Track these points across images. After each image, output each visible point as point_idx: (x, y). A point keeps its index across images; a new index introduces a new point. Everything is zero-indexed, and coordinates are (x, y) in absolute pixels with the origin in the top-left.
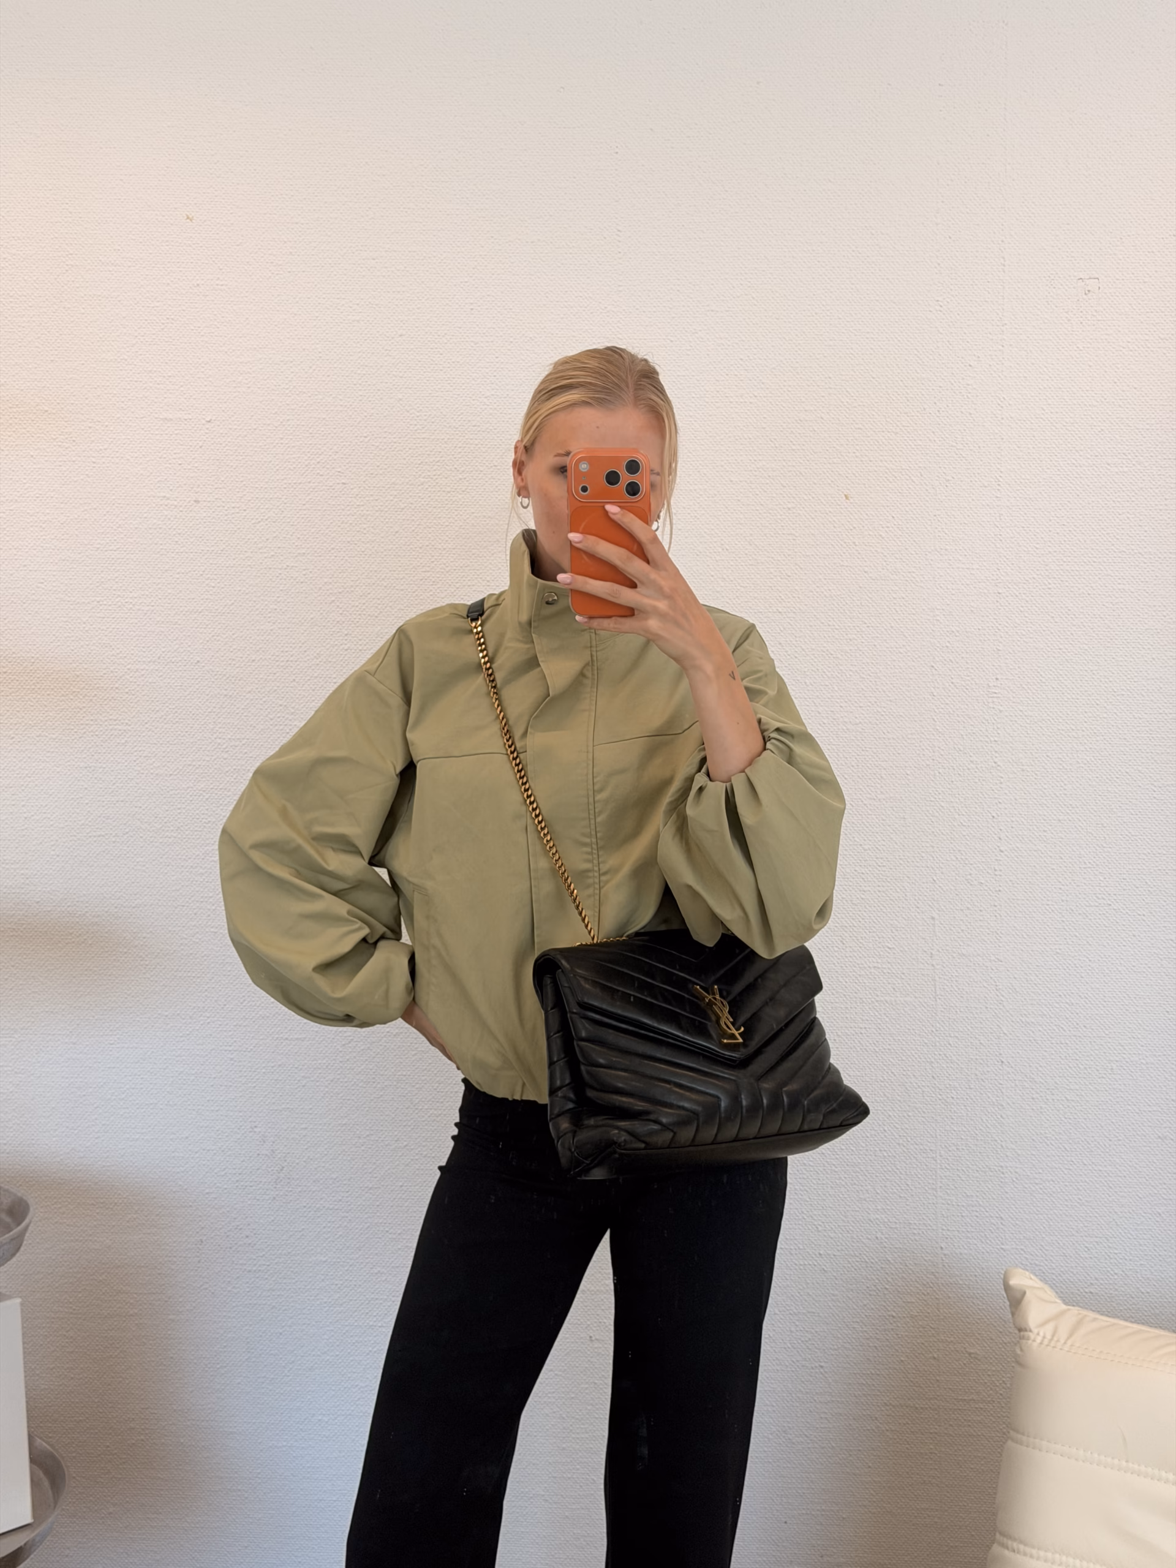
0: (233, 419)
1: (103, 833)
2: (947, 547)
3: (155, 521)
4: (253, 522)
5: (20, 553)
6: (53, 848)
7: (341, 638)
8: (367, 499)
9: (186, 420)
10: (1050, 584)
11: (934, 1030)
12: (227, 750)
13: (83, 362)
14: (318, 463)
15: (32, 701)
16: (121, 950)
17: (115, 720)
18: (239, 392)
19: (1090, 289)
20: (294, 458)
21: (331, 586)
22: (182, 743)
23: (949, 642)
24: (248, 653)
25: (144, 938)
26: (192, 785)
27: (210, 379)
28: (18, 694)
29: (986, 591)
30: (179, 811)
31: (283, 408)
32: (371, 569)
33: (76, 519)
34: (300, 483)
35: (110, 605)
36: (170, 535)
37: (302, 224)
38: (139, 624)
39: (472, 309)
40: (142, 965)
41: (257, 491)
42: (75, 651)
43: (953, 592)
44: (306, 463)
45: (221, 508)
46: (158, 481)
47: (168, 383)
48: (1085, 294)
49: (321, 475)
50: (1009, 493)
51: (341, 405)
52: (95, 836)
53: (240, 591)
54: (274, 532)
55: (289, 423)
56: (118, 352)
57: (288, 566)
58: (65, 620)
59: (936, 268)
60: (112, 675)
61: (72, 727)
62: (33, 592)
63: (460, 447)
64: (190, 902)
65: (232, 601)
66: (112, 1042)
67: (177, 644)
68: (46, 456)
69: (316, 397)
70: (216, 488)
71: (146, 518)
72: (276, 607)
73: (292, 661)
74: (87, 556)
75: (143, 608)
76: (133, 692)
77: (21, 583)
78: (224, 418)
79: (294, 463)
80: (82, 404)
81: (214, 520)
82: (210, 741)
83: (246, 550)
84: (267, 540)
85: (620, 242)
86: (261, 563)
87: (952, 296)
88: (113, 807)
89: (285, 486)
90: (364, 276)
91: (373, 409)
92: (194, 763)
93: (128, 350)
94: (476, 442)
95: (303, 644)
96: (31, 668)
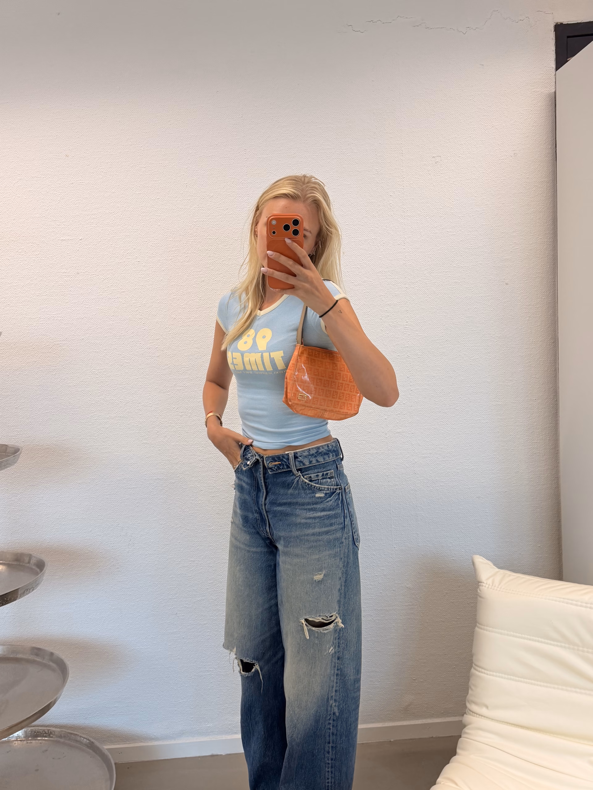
0: (91, 238)
1: (48, 412)
2: (385, 270)
3: (61, 282)
4: (102, 280)
5: (6, 300)
6: (28, 419)
7: (142, 325)
8: (149, 267)
9: (71, 239)
10: (426, 282)
11: (388, 463)
12: (98, 374)
13: (27, 219)
14: (128, 253)
15: (15, 360)
16: (59, 458)
17: (50, 365)
18: (92, 226)
19: (437, 160)
20: (117, 252)
21: (136, 304)
22: (79, 372)
23: (387, 308)
24: (103, 334)
25: (68, 452)
26: (84, 389)
27: (80, 222)
28: (9, 357)
29: (401, 287)
30: (79, 400)
31: (111, 232)
32: (152, 296)
33: (28, 284)
34: (120, 263)
35: (45, 318)
36: (67, 288)
37: (114, 155)
38: (57, 325)
39: (187, 186)
40: (68, 464)
41: (103, 267)
42: (32, 338)
43: (388, 288)
44: (122, 254)
45: (88, 275)
46: (62, 266)
47: (62, 225)
48: (436, 163)
49: (129, 259)
50: (408, 247)
51: (135, 229)
52: (45, 413)
53: (98, 308)
54: (111, 283)
55: (114, 238)
56: (41, 213)
57: (118, 297)
58: (26, 326)
59: (375, 156)
60: (47, 347)
61: (33, 370)
62: (13, 315)
63: (185, 243)
64: (86, 436)
65: (96, 313)
66: (57, 495)
67: (74, 332)
68: (14, 259)
69: (125, 227)
70: (85, 267)
71: (57, 281)
72: (114, 314)
73: (122, 336)
74: (34, 299)
75: (58, 319)
76: (57, 354)
77: (8, 312)
78: (87, 238)
79: (117, 254)
80: (27, 236)
81: (85, 280)
82: (90, 371)
83: (100, 292)
84: (109, 287)
85: (245, 154)
86: (106, 297)
87: (382, 167)
88: (52, 401)
89: (114, 264)
90: (141, 175)
91: (148, 230)
92: (84, 380)
93: (45, 212)
94: (192, 241)
95: (126, 328)
96: (14, 347)
